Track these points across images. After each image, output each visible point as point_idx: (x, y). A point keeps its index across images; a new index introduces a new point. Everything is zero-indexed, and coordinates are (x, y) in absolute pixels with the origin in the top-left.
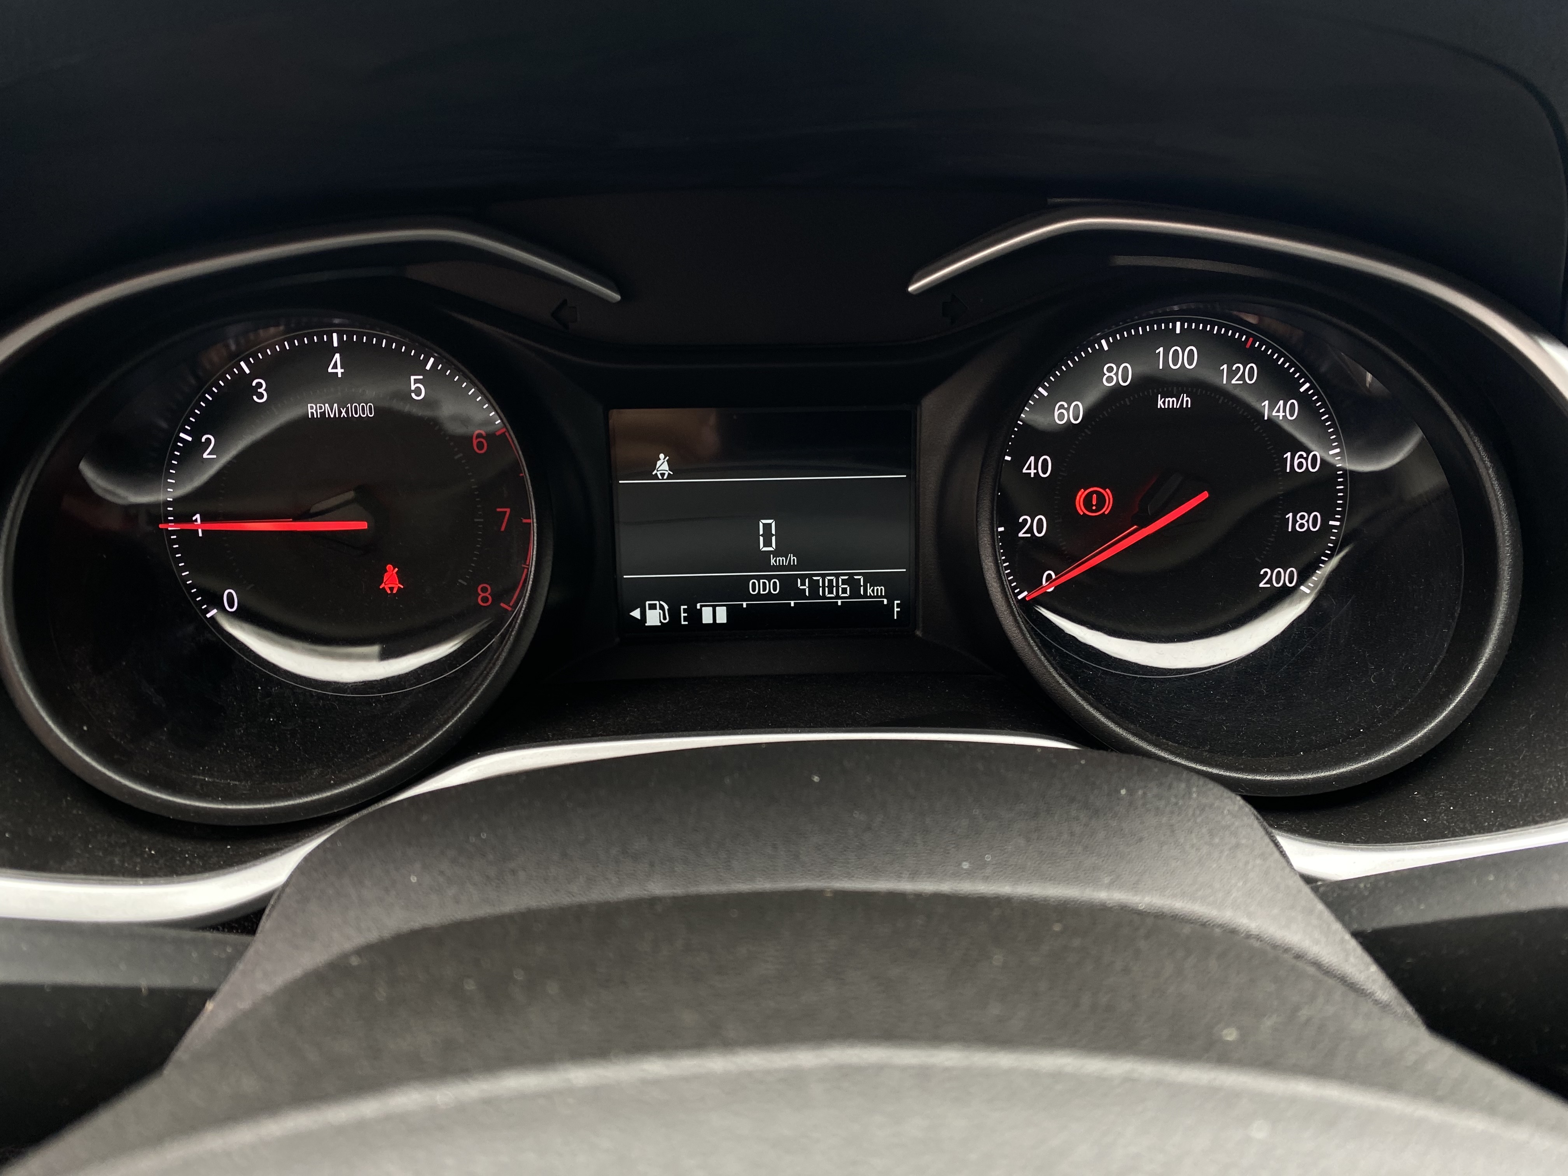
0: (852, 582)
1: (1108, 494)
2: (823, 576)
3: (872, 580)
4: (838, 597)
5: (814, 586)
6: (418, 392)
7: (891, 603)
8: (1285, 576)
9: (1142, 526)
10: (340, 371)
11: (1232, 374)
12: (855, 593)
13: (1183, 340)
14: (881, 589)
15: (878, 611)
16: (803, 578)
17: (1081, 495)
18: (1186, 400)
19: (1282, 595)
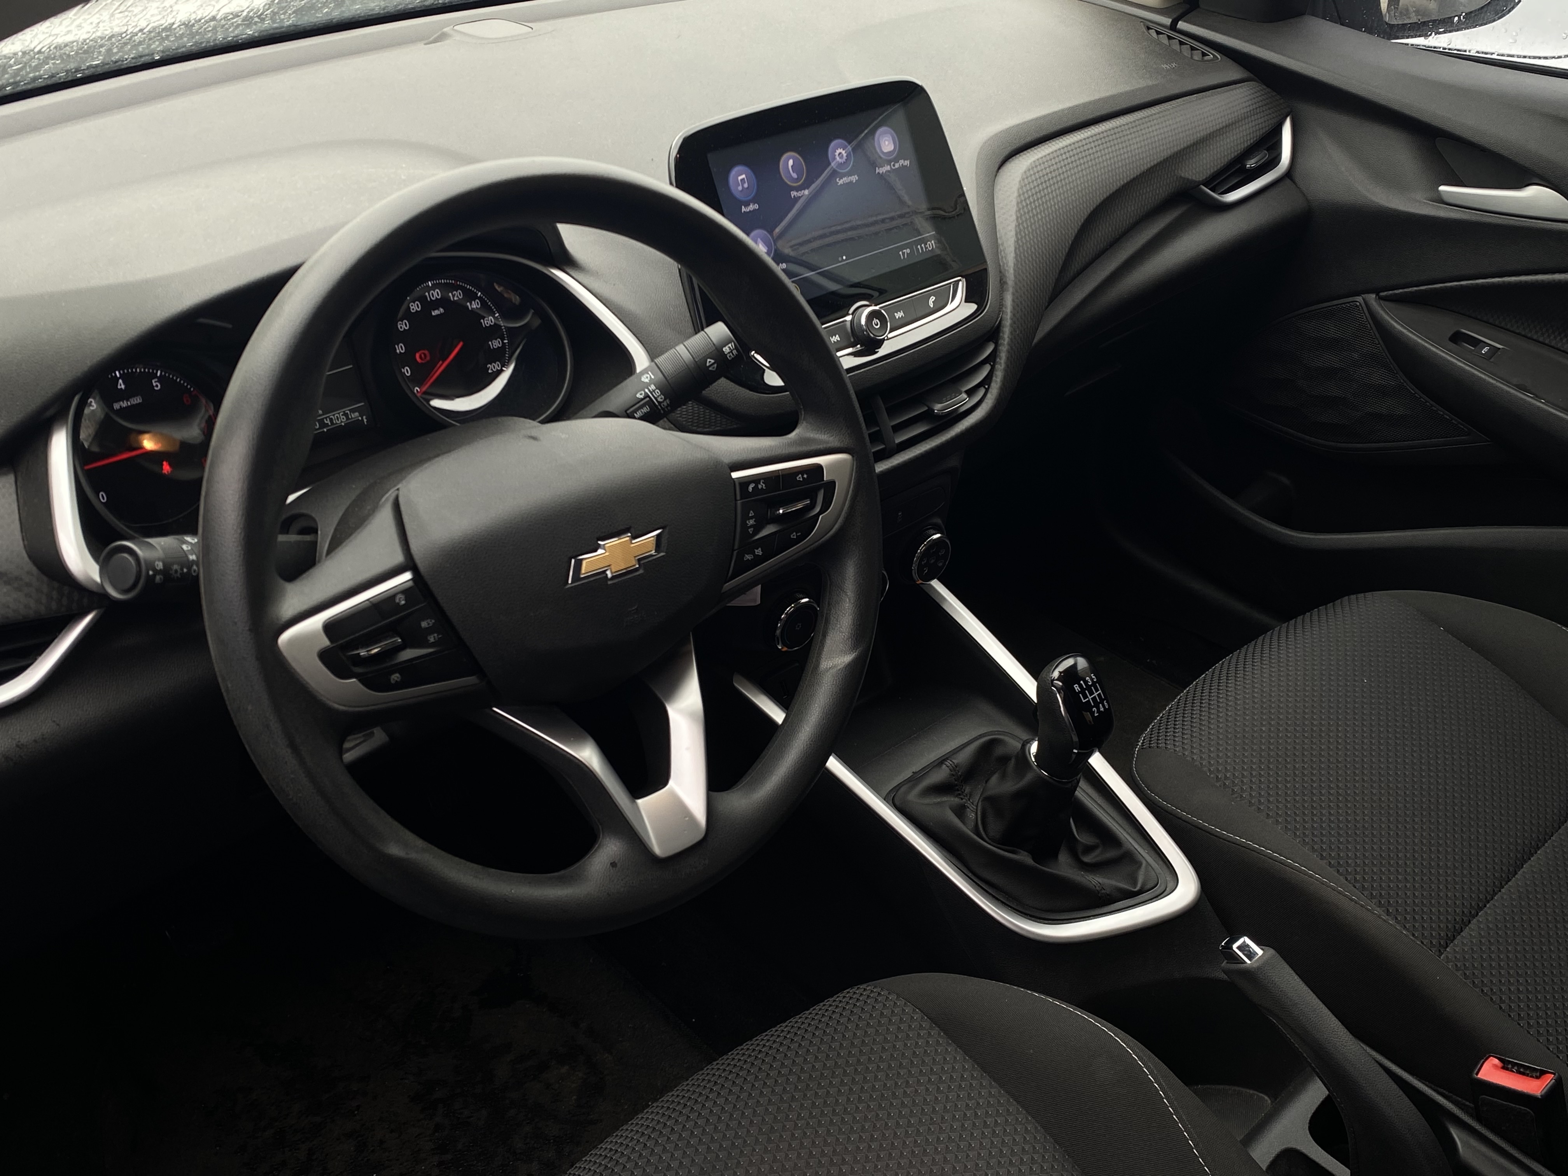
0: (345, 414)
1: (426, 352)
2: (334, 415)
3: (352, 411)
4: (342, 422)
5: (331, 420)
6: (157, 386)
7: (362, 418)
8: (496, 366)
9: (444, 361)
10: (123, 387)
11: (454, 296)
12: (348, 418)
13: (434, 287)
14: (357, 414)
15: (358, 423)
16: (326, 418)
17: (417, 355)
18: (442, 310)
19: (499, 372)
